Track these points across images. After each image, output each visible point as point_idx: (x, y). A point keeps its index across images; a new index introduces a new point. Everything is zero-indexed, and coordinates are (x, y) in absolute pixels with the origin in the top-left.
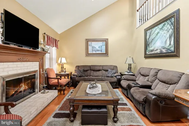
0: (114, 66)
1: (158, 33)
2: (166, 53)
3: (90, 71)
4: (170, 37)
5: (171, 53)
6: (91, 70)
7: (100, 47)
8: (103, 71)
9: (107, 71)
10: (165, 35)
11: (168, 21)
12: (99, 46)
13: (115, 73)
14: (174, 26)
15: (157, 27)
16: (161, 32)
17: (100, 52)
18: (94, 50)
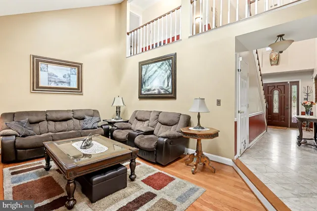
0: (94, 110)
1: (156, 71)
2: (164, 94)
3: (46, 122)
4: (168, 78)
5: (168, 94)
6: (48, 120)
7: (67, 76)
8: (74, 119)
9: (83, 119)
10: (163, 74)
11: (166, 61)
12: (65, 75)
13: (98, 122)
14: (172, 68)
15: (154, 64)
16: (159, 70)
17: (66, 86)
18: (52, 80)
